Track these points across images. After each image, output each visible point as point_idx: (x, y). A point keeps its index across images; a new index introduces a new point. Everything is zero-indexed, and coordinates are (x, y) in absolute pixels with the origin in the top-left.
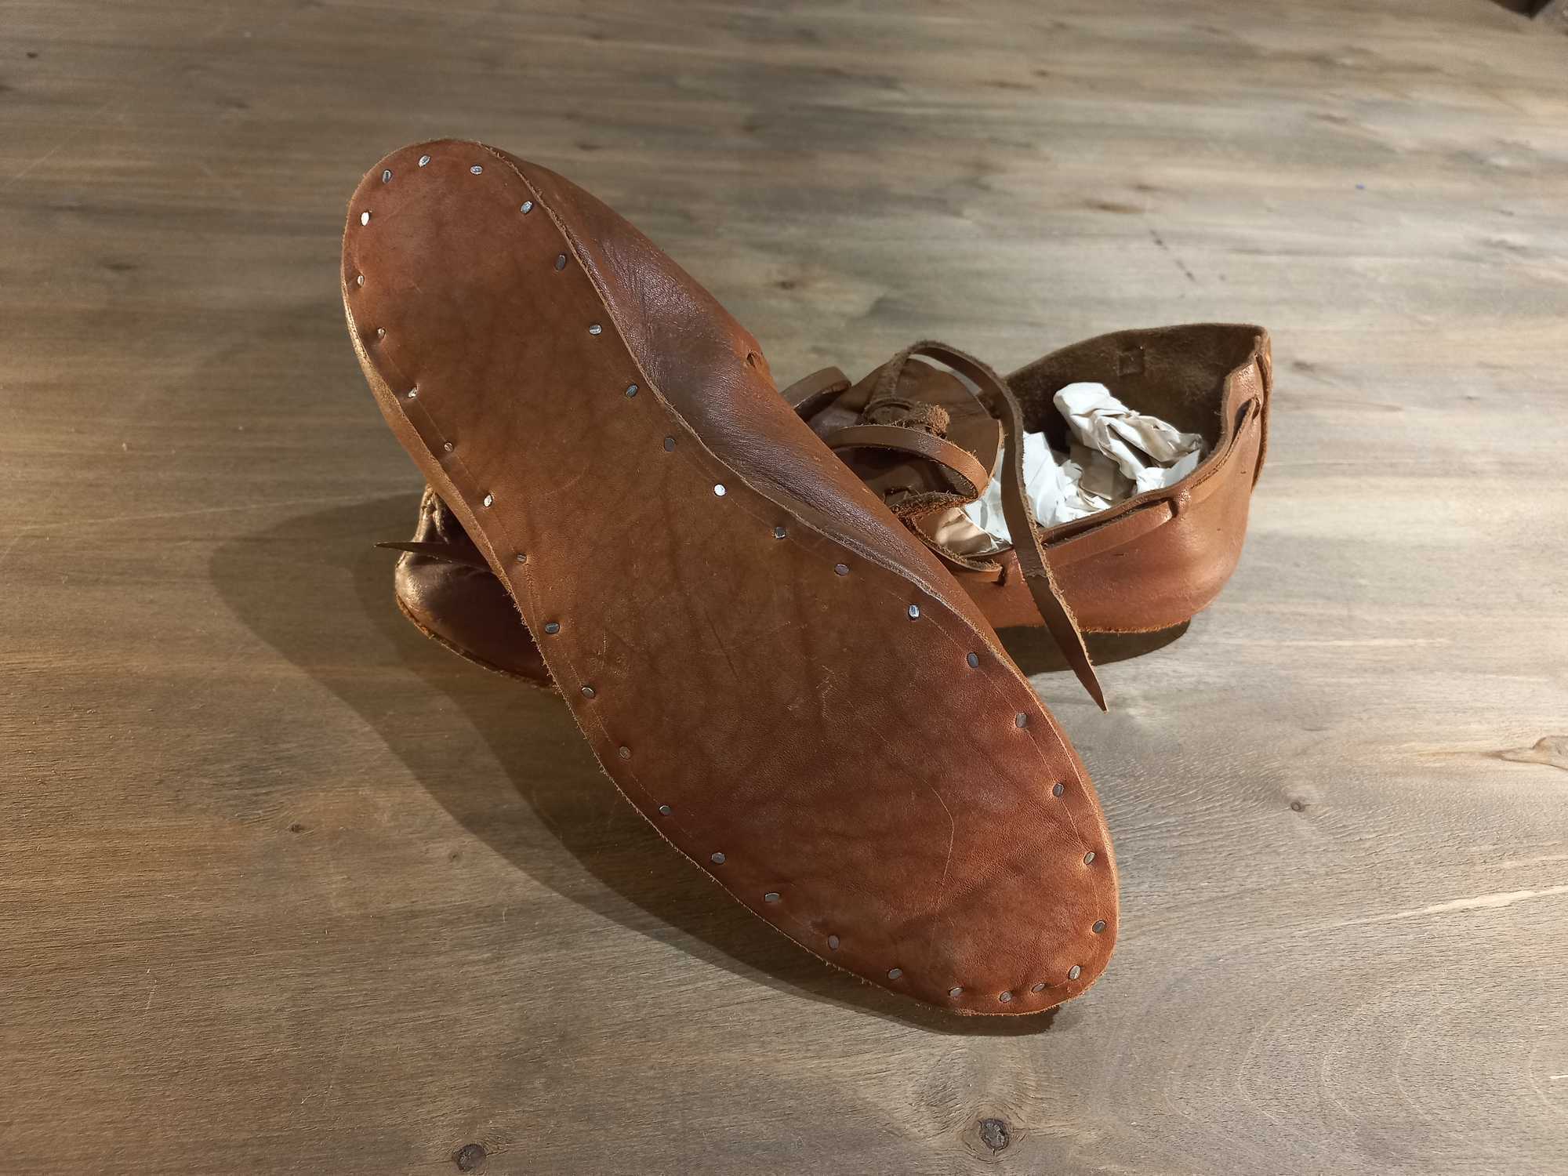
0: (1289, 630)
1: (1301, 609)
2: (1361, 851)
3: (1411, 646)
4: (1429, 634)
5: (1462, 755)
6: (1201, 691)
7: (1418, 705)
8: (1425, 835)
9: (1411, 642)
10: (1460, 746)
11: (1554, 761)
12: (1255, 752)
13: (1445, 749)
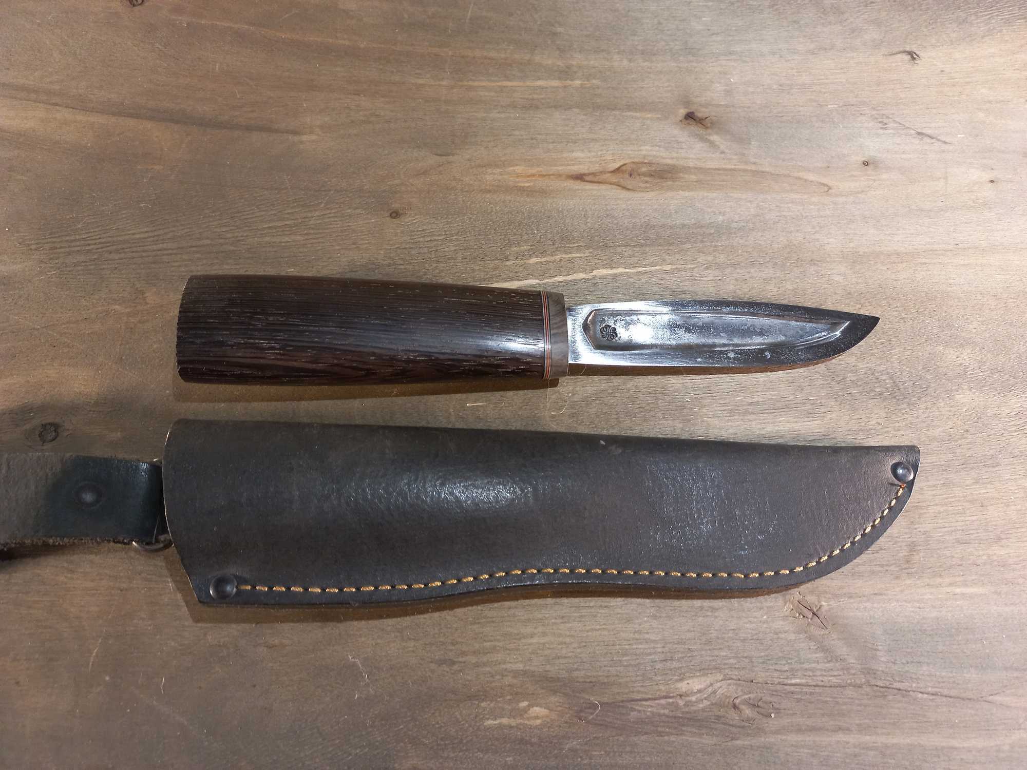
0: (471, 71)
1: (493, 54)
2: (426, 249)
3: (565, 87)
4: (588, 77)
5: (551, 177)
6: (370, 122)
7: (539, 137)
8: (483, 239)
9: (569, 82)
10: (554, 169)
11: (622, 182)
12: (386, 172)
13: (541, 171)
